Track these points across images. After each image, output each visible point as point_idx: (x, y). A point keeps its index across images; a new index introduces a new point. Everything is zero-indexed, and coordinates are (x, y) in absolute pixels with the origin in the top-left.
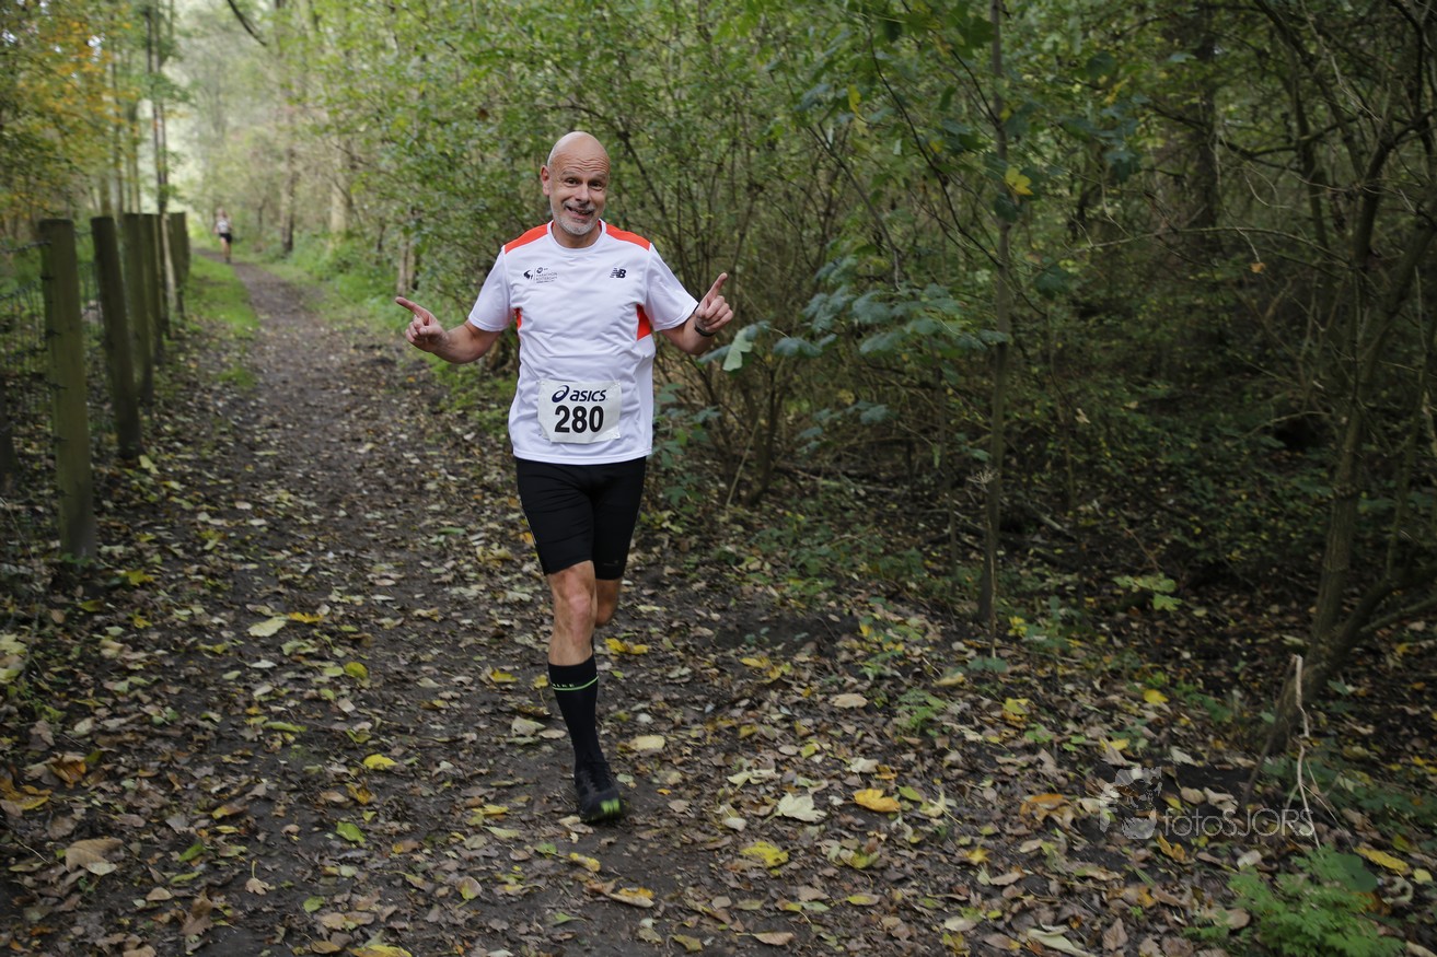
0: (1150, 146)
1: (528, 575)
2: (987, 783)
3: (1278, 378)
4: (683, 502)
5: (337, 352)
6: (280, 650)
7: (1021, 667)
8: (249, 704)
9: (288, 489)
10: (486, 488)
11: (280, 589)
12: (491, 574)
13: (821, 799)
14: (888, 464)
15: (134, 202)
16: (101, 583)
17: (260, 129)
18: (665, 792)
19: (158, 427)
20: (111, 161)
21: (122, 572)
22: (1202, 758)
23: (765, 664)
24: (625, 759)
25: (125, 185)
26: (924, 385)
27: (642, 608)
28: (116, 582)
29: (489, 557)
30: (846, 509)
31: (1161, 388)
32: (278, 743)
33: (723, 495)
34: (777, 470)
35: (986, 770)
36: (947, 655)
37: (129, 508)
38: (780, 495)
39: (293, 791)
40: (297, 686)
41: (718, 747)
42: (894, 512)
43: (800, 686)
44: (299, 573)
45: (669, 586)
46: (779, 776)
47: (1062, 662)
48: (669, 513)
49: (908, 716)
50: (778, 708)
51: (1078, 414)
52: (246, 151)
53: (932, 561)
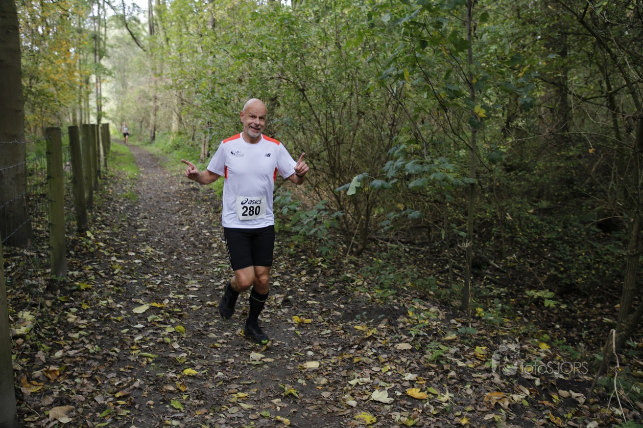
0: (538, 95)
2: (468, 386)
3: (598, 200)
4: (327, 253)
5: (174, 185)
6: (146, 319)
7: (482, 332)
8: (133, 344)
9: (151, 246)
11: (147, 292)
13: (391, 393)
14: (419, 236)
15: (87, 119)
16: (68, 288)
17: (142, 87)
18: (320, 388)
19: (95, 218)
20: (77, 101)
21: (77, 283)
22: (568, 376)
24: (301, 372)
25: (83, 111)
26: (436, 201)
27: (309, 302)
28: (75, 288)
30: (400, 257)
31: (544, 204)
32: (145, 363)
33: (345, 251)
34: (369, 239)
35: (467, 380)
36: (448, 326)
37: (81, 254)
38: (370, 250)
39: (151, 385)
40: (154, 336)
41: (344, 368)
42: (422, 259)
43: (381, 339)
44: (156, 284)
45: (321, 292)
46: (372, 381)
47: (501, 329)
48: (321, 258)
49: (431, 354)
50: (371, 349)
51: (507, 216)
52: (136, 97)
53: (440, 281)
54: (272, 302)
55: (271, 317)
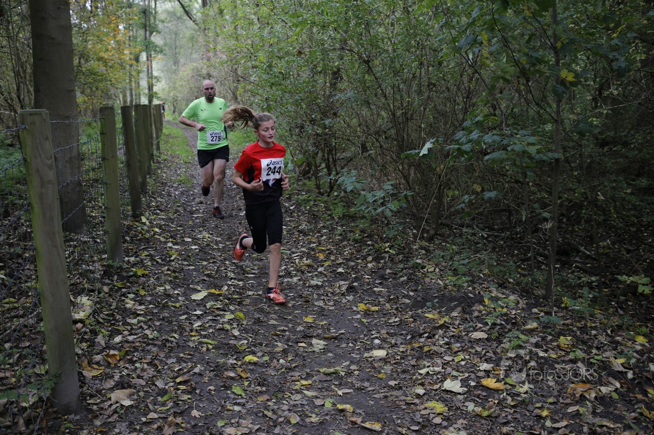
0: (638, 58)
1: (320, 273)
4: (395, 238)
6: (205, 306)
7: (568, 322)
8: (192, 331)
9: (208, 232)
10: (300, 232)
11: (205, 278)
12: (303, 272)
13: (464, 383)
14: (499, 221)
15: (138, 101)
16: (125, 274)
17: (195, 64)
19: (149, 203)
20: (128, 81)
21: (134, 269)
24: (367, 361)
25: (134, 93)
26: (517, 182)
27: (375, 289)
28: (131, 273)
29: (302, 264)
30: (477, 244)
31: (644, 182)
32: (205, 349)
33: (415, 236)
34: (442, 224)
36: (529, 315)
37: (137, 240)
38: (444, 236)
39: (212, 371)
40: (213, 323)
41: (413, 356)
42: (502, 245)
43: (454, 328)
44: (213, 271)
45: (389, 279)
46: (443, 371)
47: (590, 320)
48: (389, 244)
49: (509, 343)
50: (443, 338)
51: (598, 195)
52: (188, 75)
53: (522, 269)
54: (336, 289)
55: (335, 305)
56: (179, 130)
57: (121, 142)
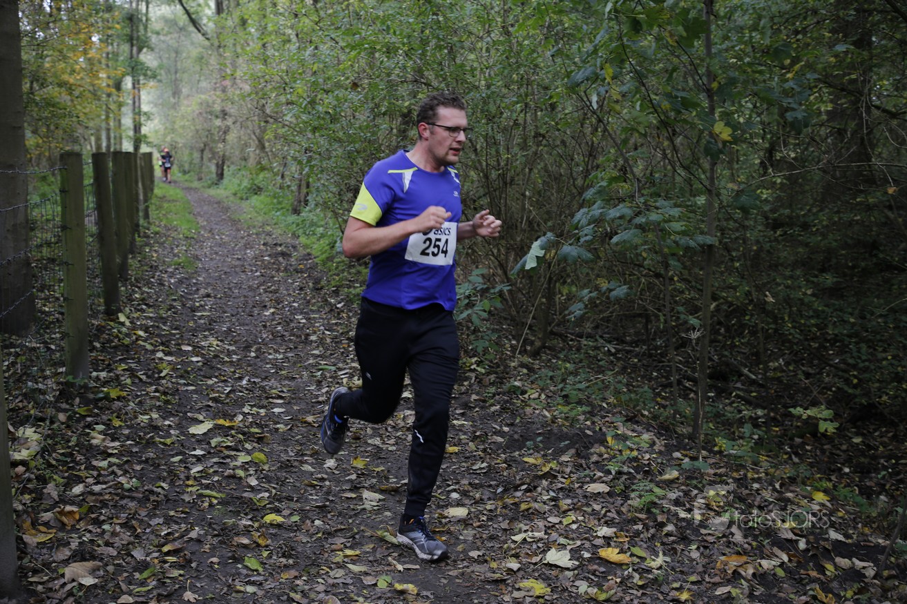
0: (822, 109)
2: (694, 547)
4: (485, 351)
5: (252, 248)
6: (209, 443)
7: (722, 470)
8: (188, 478)
9: (217, 338)
11: (210, 403)
13: (575, 554)
14: (632, 330)
15: (118, 145)
16: (91, 396)
17: (204, 97)
19: (131, 295)
20: (103, 117)
21: (105, 389)
22: (852, 538)
23: (540, 461)
24: (440, 522)
25: (112, 135)
26: (658, 275)
27: (455, 422)
28: (101, 395)
29: (351, 385)
31: (829, 279)
32: (206, 504)
33: (513, 348)
34: (552, 333)
35: (692, 538)
36: (668, 460)
37: (111, 348)
38: (554, 350)
39: (216, 536)
40: (220, 467)
41: (505, 516)
42: (635, 364)
43: (563, 477)
44: (223, 393)
45: (474, 408)
46: (547, 537)
47: (753, 469)
48: (476, 359)
49: (638, 500)
50: (548, 491)
51: (766, 296)
52: (194, 111)
53: (662, 399)
54: (399, 422)
55: (397, 444)
56: (178, 191)
57: (91, 205)
